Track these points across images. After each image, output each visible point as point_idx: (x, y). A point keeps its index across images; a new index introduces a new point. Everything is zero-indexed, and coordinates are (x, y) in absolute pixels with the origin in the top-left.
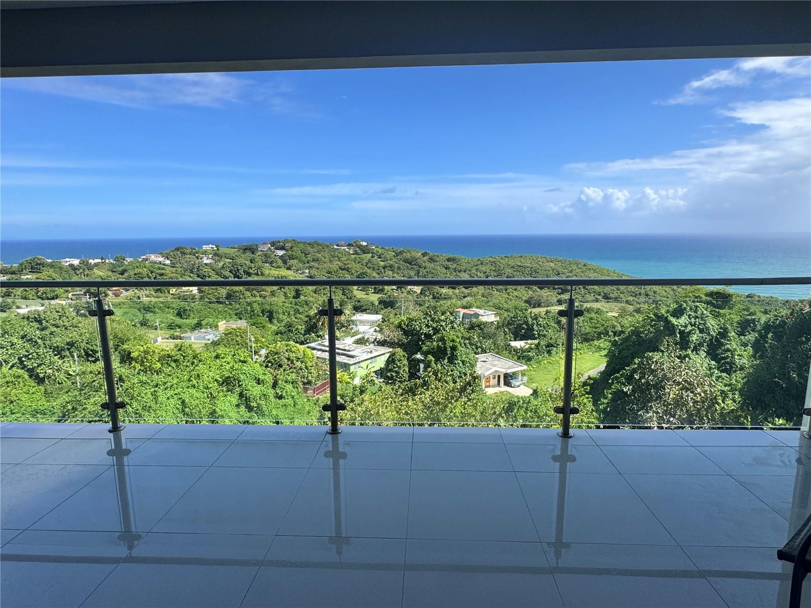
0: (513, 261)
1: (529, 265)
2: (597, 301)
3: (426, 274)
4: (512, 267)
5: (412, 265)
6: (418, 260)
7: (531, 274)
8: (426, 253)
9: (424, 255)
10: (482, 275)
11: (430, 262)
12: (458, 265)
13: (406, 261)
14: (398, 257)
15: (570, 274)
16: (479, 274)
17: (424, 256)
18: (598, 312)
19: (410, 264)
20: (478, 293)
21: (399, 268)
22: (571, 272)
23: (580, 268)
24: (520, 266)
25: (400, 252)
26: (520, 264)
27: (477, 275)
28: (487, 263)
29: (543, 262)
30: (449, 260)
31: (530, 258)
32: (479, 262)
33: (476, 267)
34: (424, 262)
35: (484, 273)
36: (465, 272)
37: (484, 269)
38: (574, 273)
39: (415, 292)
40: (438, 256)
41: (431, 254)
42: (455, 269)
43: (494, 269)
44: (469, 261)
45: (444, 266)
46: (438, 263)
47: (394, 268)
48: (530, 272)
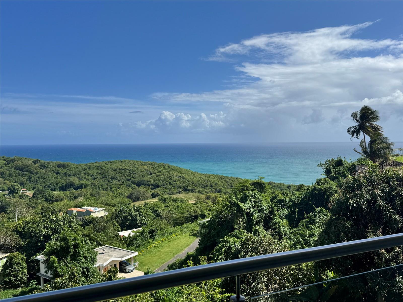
0: (115, 165)
1: (128, 168)
2: (179, 192)
3: (38, 179)
4: (115, 170)
5: (23, 172)
6: (29, 167)
7: (130, 175)
8: (37, 160)
9: (35, 162)
10: (90, 177)
11: (42, 168)
12: (68, 170)
13: (18, 168)
14: (9, 165)
15: (159, 173)
16: (87, 177)
17: (35, 164)
18: (182, 201)
19: (22, 170)
20: (87, 193)
21: (10, 175)
22: (160, 172)
23: (166, 169)
24: (121, 169)
25: (11, 160)
26: (121, 167)
27: (85, 178)
28: (94, 168)
29: (138, 166)
30: (59, 166)
31: (128, 163)
32: (86, 167)
33: (84, 171)
34: (36, 169)
35: (91, 176)
36: (74, 175)
37: (91, 172)
38: (162, 172)
39: (27, 196)
40: (48, 163)
41: (42, 161)
42: (65, 173)
43: (100, 172)
44: (78, 167)
45: (54, 172)
46: (49, 169)
47: (5, 175)
48: (130, 173)
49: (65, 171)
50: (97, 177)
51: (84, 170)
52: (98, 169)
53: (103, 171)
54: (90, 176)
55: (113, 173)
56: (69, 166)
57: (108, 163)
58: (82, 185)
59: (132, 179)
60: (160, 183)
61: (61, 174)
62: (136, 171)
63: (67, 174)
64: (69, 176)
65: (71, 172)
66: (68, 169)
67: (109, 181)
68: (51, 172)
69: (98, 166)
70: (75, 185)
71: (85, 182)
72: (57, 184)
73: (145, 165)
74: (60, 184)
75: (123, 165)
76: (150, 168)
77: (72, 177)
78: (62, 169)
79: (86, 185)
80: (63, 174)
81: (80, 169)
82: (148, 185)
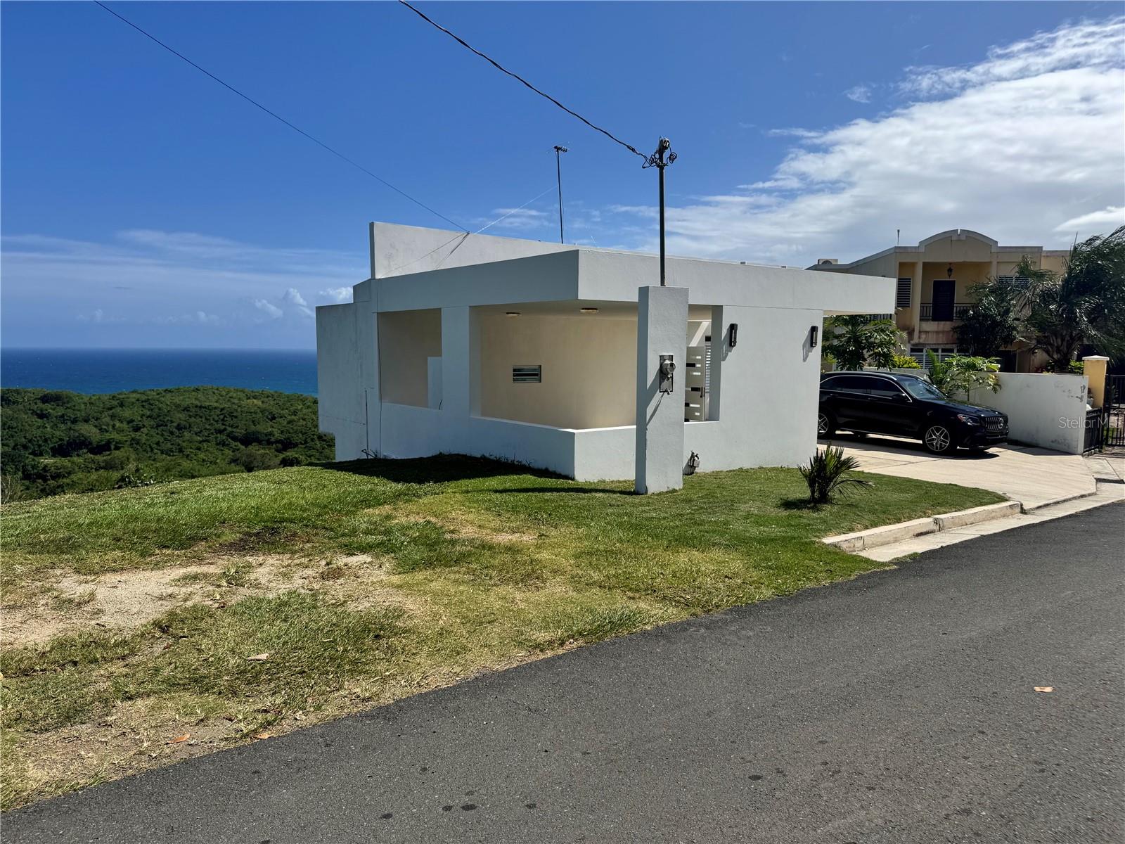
49: (60, 411)
50: (144, 426)
51: (110, 409)
52: (143, 406)
53: (157, 410)
54: (125, 423)
55: (180, 417)
56: (69, 399)
57: (164, 394)
58: (109, 442)
59: (229, 429)
60: (298, 438)
61: (52, 418)
62: (236, 410)
63: (68, 418)
64: (74, 421)
65: (78, 413)
66: (69, 406)
67: (172, 433)
68: (27, 413)
69: (143, 399)
70: (90, 443)
71: (114, 436)
72: (46, 440)
73: (255, 398)
74: (54, 440)
75: (203, 398)
76: (270, 405)
77: (81, 424)
78: (53, 407)
79: (120, 442)
80: (56, 417)
81: (98, 407)
82: (269, 443)
